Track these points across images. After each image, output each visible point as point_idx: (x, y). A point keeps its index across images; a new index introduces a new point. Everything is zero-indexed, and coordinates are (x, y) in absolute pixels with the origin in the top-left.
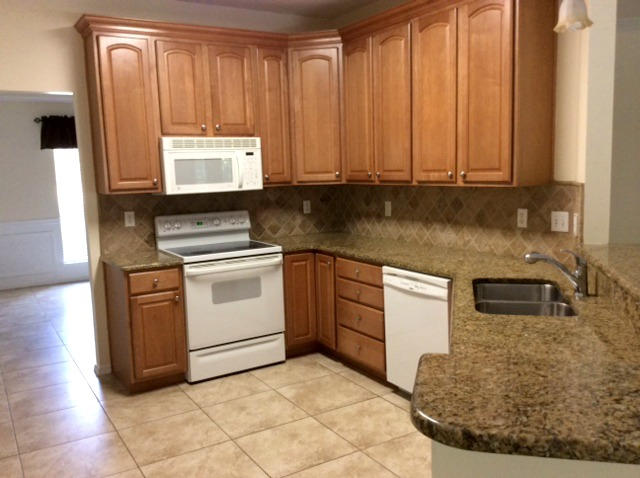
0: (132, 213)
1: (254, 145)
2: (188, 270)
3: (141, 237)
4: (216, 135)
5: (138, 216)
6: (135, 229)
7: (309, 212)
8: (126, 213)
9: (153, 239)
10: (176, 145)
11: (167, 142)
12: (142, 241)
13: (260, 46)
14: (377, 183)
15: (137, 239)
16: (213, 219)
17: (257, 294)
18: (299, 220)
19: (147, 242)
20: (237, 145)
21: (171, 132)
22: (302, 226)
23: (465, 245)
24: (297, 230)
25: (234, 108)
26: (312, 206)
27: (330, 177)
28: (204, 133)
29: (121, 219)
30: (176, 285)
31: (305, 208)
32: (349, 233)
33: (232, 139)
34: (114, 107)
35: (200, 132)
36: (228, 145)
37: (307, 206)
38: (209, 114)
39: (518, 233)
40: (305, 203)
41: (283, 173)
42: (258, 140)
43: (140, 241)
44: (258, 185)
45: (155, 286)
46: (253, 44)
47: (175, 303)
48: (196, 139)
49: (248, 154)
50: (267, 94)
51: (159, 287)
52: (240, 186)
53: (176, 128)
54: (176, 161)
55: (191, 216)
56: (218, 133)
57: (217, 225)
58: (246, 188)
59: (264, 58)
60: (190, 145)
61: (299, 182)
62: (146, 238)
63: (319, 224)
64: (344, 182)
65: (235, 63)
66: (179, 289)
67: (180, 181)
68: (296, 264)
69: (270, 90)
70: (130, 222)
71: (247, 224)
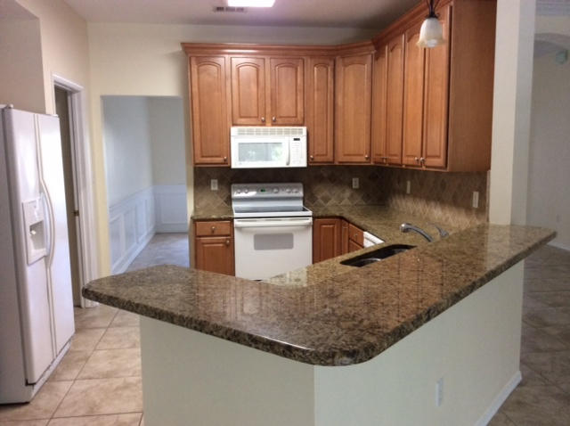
0: (216, 181)
1: (301, 133)
2: (236, 223)
3: (222, 198)
4: (273, 125)
5: (220, 183)
6: (218, 192)
7: (357, 187)
8: (212, 181)
9: (229, 200)
10: (241, 133)
11: (234, 130)
12: (222, 201)
13: (312, 57)
14: (387, 165)
15: (219, 199)
16: (273, 189)
17: (291, 246)
18: (348, 193)
19: (226, 202)
20: (287, 133)
21: (238, 123)
22: (351, 198)
23: (446, 220)
24: (346, 201)
25: (287, 105)
26: (360, 183)
27: (362, 159)
28: (263, 123)
29: (209, 184)
30: (228, 233)
31: (354, 183)
32: (389, 206)
33: (283, 128)
34: (200, 106)
35: (260, 123)
36: (280, 133)
37: (356, 183)
38: (268, 109)
39: (474, 211)
40: (354, 180)
41: (326, 155)
42: (304, 129)
43: (221, 201)
44: (304, 164)
45: (213, 232)
46: (307, 55)
47: (227, 246)
48: (255, 128)
49: (295, 139)
50: (316, 92)
51: (216, 233)
52: (288, 164)
53: (243, 121)
54: (240, 144)
55: (257, 185)
56: (274, 123)
57: (276, 193)
58: (293, 164)
59: (315, 66)
60: (250, 133)
61: (340, 162)
62: (225, 199)
63: (367, 197)
64: (372, 163)
65: (291, 70)
66: (231, 236)
67: (241, 159)
68: (324, 226)
69: (318, 90)
70: (214, 187)
71: (301, 194)
